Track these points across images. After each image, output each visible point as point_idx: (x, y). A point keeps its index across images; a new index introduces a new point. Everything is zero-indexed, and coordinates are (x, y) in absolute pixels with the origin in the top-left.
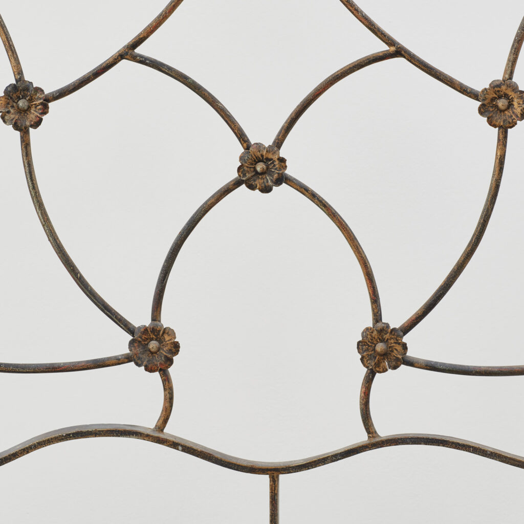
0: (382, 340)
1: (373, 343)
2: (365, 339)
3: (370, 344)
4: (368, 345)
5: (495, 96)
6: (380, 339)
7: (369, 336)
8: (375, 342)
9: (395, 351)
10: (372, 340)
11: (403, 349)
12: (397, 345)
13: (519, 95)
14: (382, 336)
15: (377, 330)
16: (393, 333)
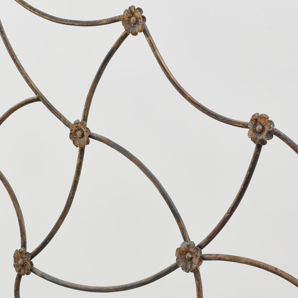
0: (22, 258)
1: (18, 258)
2: (15, 255)
3: (17, 259)
4: (16, 259)
5: (76, 129)
6: (21, 257)
7: (17, 254)
8: (19, 258)
9: (28, 265)
10: (18, 256)
11: (31, 265)
12: (28, 262)
13: (86, 130)
14: (22, 256)
15: (19, 252)
16: (26, 255)
